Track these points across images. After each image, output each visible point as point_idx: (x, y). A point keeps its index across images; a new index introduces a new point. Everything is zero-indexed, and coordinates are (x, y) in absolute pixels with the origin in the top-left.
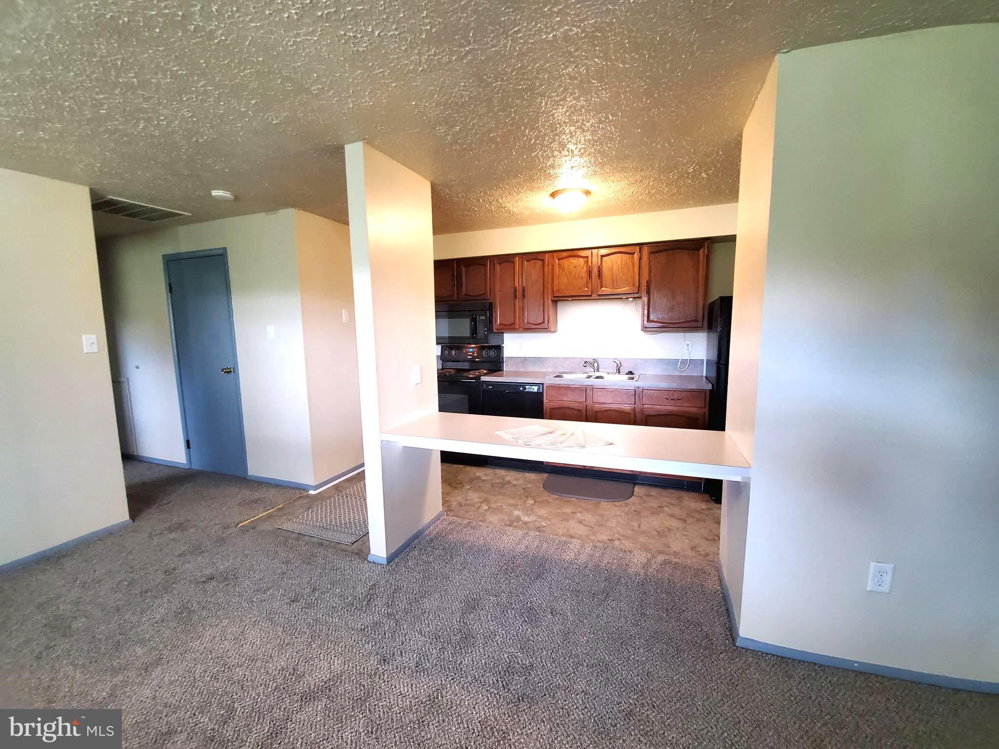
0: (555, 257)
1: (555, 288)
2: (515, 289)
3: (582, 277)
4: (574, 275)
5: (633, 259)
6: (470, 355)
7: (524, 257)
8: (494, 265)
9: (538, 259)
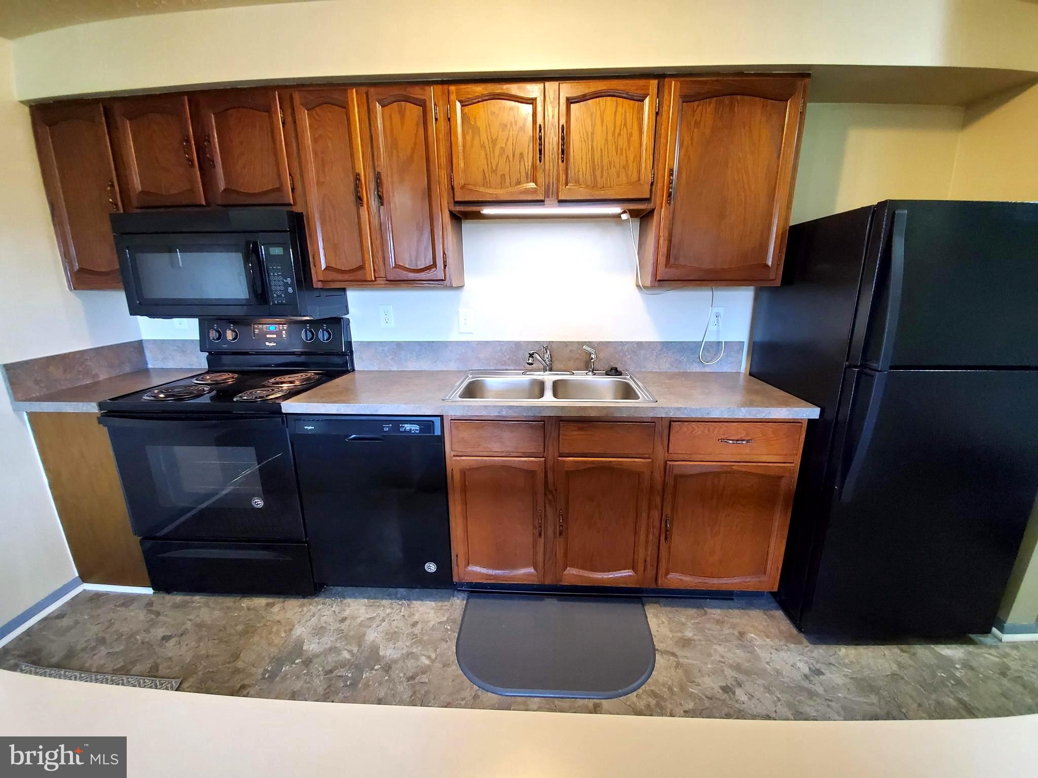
0: (453, 97)
1: (459, 180)
2: (357, 178)
3: (521, 155)
4: (502, 148)
5: (641, 110)
6: (270, 340)
7: (372, 90)
8: (293, 109)
9: (408, 99)
